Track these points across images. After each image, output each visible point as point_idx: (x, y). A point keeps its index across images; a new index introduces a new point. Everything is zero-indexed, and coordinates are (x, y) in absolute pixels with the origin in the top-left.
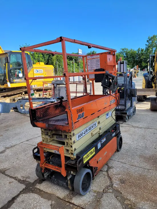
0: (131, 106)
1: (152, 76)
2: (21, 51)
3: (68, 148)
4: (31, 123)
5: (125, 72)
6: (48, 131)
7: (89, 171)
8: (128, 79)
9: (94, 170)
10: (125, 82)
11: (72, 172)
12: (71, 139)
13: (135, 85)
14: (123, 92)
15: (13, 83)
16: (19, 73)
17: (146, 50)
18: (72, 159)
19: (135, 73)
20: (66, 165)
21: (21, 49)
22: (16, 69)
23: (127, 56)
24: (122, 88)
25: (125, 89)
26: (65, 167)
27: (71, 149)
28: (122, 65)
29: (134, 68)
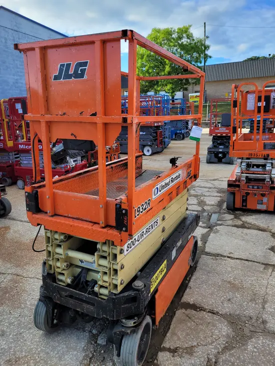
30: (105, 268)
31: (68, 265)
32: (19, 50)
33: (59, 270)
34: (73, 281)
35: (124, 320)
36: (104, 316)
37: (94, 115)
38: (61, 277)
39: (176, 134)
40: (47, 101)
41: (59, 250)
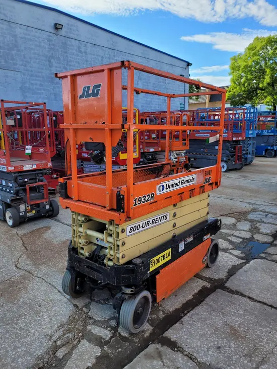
30: (111, 244)
31: (87, 242)
32: (58, 77)
33: (80, 245)
34: (90, 255)
35: (123, 288)
36: (109, 282)
37: (104, 123)
38: (82, 251)
39: (266, 150)
40: (75, 114)
41: (81, 229)
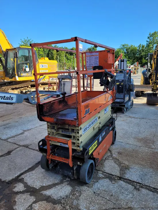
0: (129, 100)
1: (150, 73)
2: (31, 48)
3: (74, 141)
4: (38, 117)
5: (125, 70)
6: (54, 125)
7: (92, 161)
8: (127, 75)
9: (96, 161)
10: (124, 79)
11: (78, 163)
12: (78, 133)
13: (133, 81)
14: (123, 87)
15: (21, 76)
16: (26, 67)
17: (147, 47)
18: (78, 151)
19: (135, 69)
20: (72, 156)
21: (31, 45)
22: (23, 64)
23: (128, 52)
24: (122, 84)
25: (124, 84)
26: (72, 158)
27: (78, 142)
28: (122, 63)
29: (134, 64)
